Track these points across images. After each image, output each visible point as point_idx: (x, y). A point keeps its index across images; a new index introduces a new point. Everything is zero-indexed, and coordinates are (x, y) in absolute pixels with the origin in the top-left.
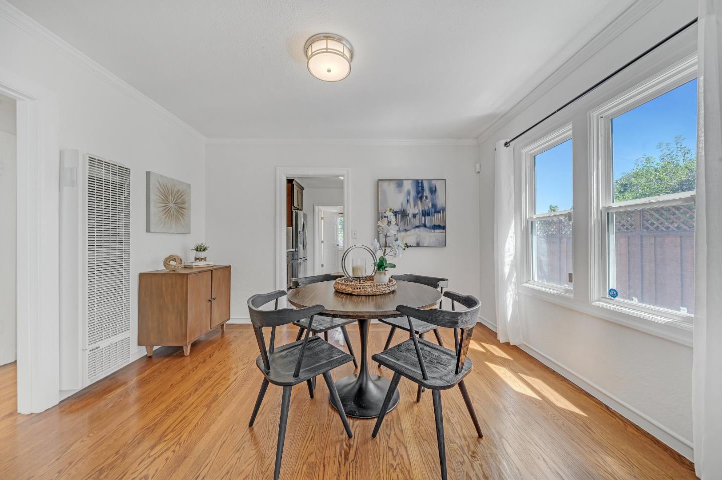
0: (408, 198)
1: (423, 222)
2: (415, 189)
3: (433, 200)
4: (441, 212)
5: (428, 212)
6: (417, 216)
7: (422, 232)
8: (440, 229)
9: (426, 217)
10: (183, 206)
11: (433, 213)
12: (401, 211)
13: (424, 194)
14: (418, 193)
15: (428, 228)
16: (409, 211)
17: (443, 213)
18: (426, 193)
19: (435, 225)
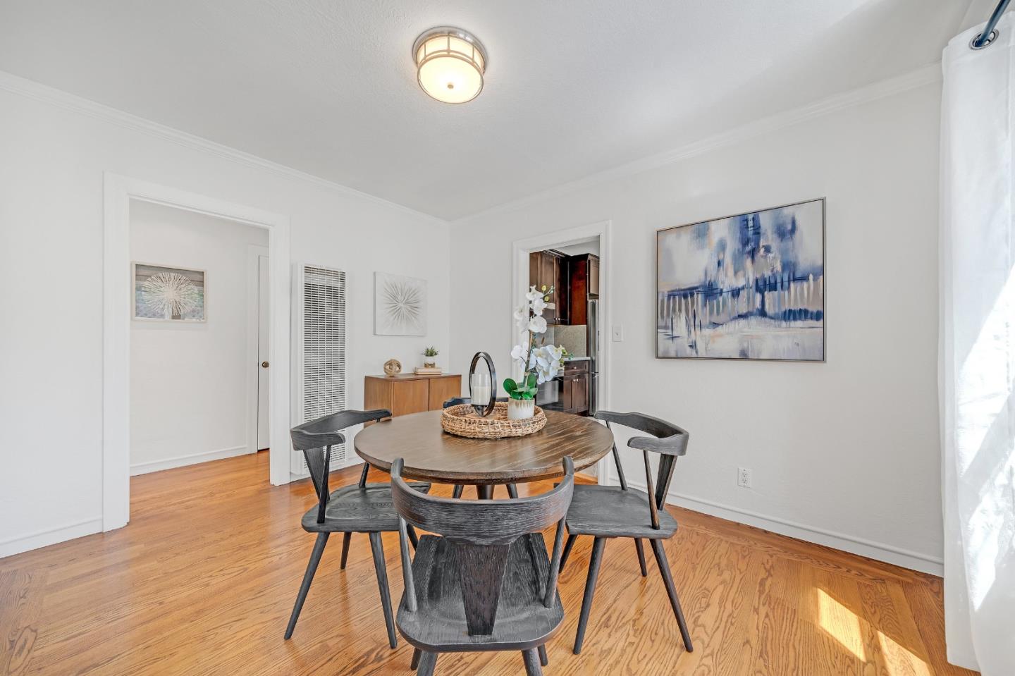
0: (721, 257)
1: (758, 305)
2: (738, 235)
3: (784, 252)
4: (811, 277)
5: (772, 281)
6: (741, 292)
7: (755, 327)
8: (806, 318)
9: (766, 293)
10: (416, 305)
11: (786, 284)
12: (703, 286)
13: (762, 243)
14: (745, 242)
15: (771, 318)
16: (723, 283)
17: (815, 280)
18: (767, 240)
19: (790, 311)
